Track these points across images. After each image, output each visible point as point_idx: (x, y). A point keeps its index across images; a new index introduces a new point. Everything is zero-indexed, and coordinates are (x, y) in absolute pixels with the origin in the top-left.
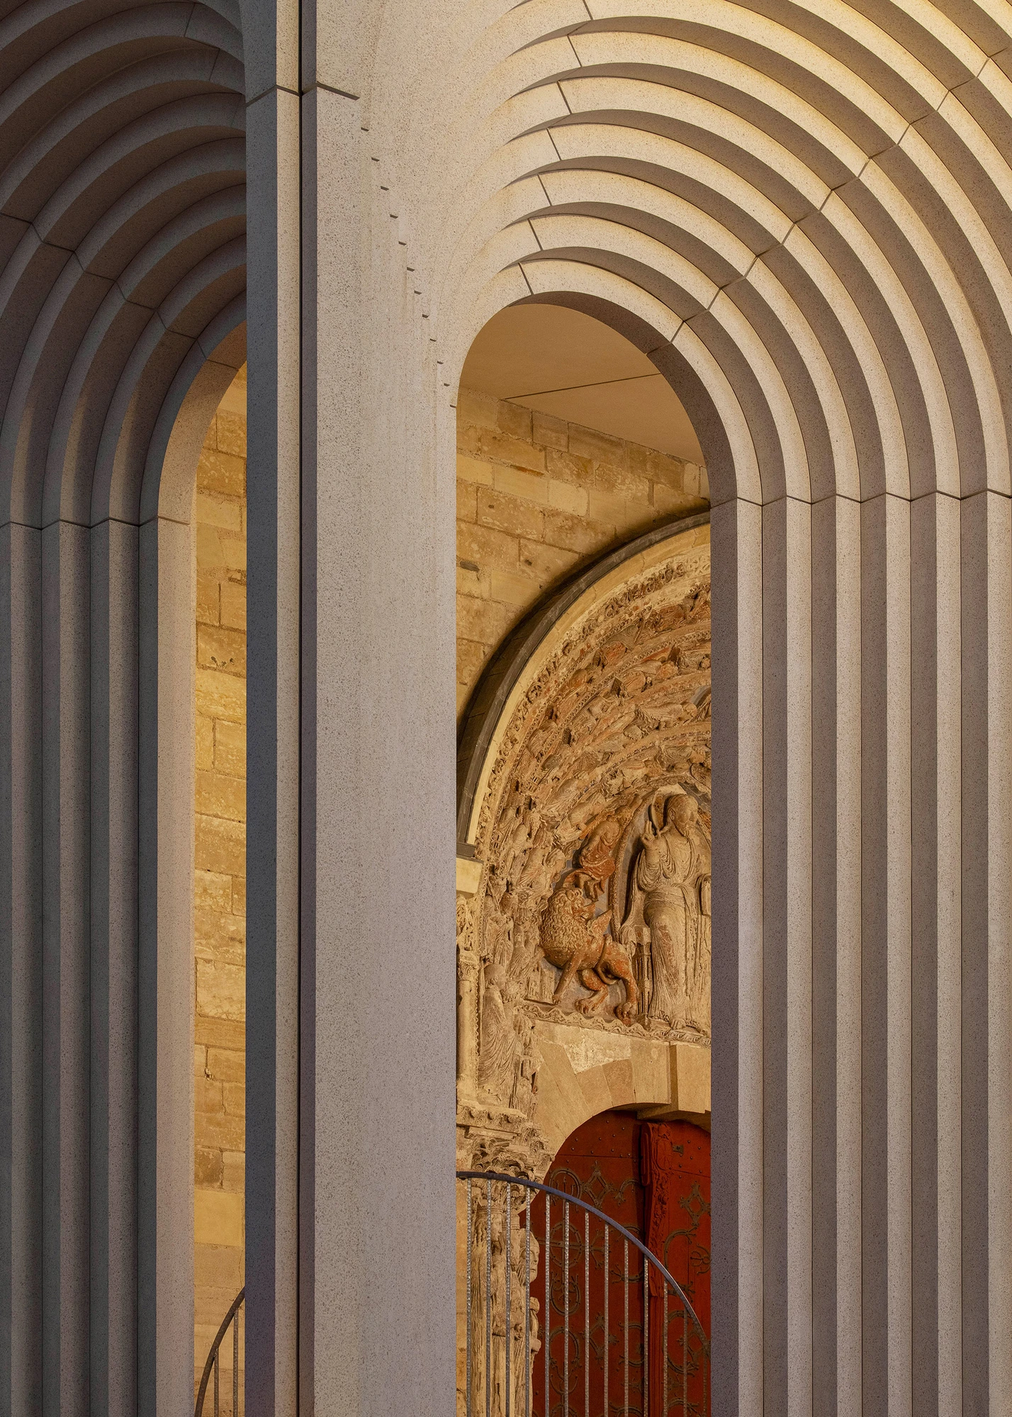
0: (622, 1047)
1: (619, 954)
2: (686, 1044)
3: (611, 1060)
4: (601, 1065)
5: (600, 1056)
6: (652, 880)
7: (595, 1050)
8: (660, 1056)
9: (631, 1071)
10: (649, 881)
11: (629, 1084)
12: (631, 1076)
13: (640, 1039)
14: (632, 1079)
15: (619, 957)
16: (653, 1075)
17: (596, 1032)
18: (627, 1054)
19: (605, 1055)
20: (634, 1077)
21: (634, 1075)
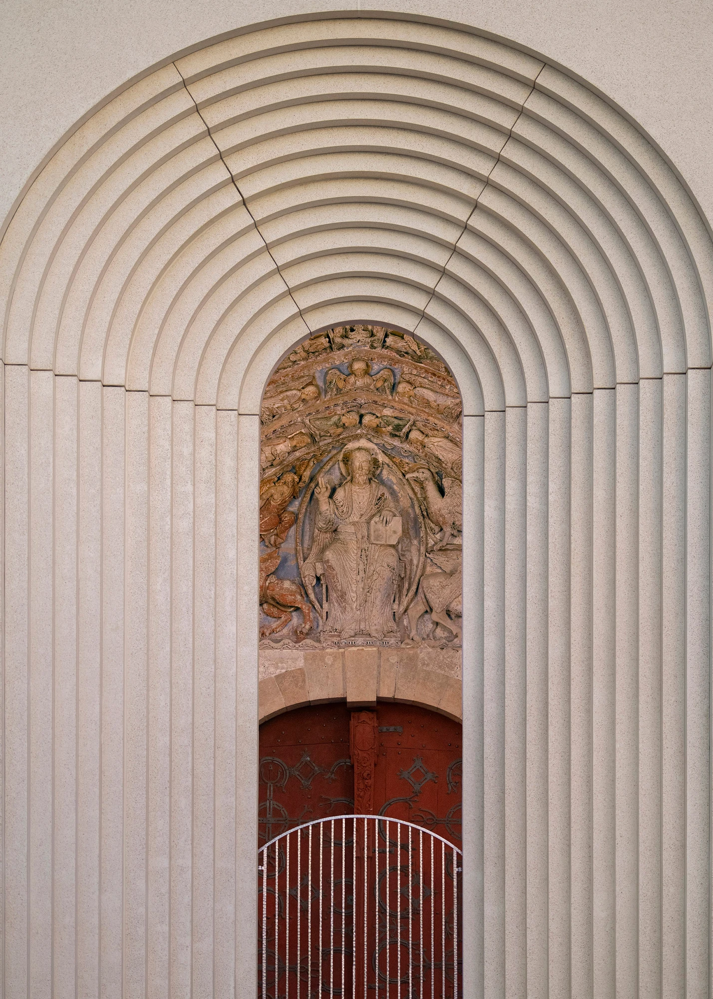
0: (295, 660)
1: (282, 588)
2: (361, 648)
3: (283, 671)
4: (273, 676)
5: (272, 670)
6: (324, 524)
7: (267, 666)
8: (334, 661)
9: (305, 676)
10: (322, 525)
11: (302, 688)
12: (304, 681)
13: (313, 651)
14: (305, 682)
15: (283, 592)
16: (328, 677)
17: (267, 651)
18: (301, 664)
19: (277, 668)
20: (307, 682)
21: (307, 679)
